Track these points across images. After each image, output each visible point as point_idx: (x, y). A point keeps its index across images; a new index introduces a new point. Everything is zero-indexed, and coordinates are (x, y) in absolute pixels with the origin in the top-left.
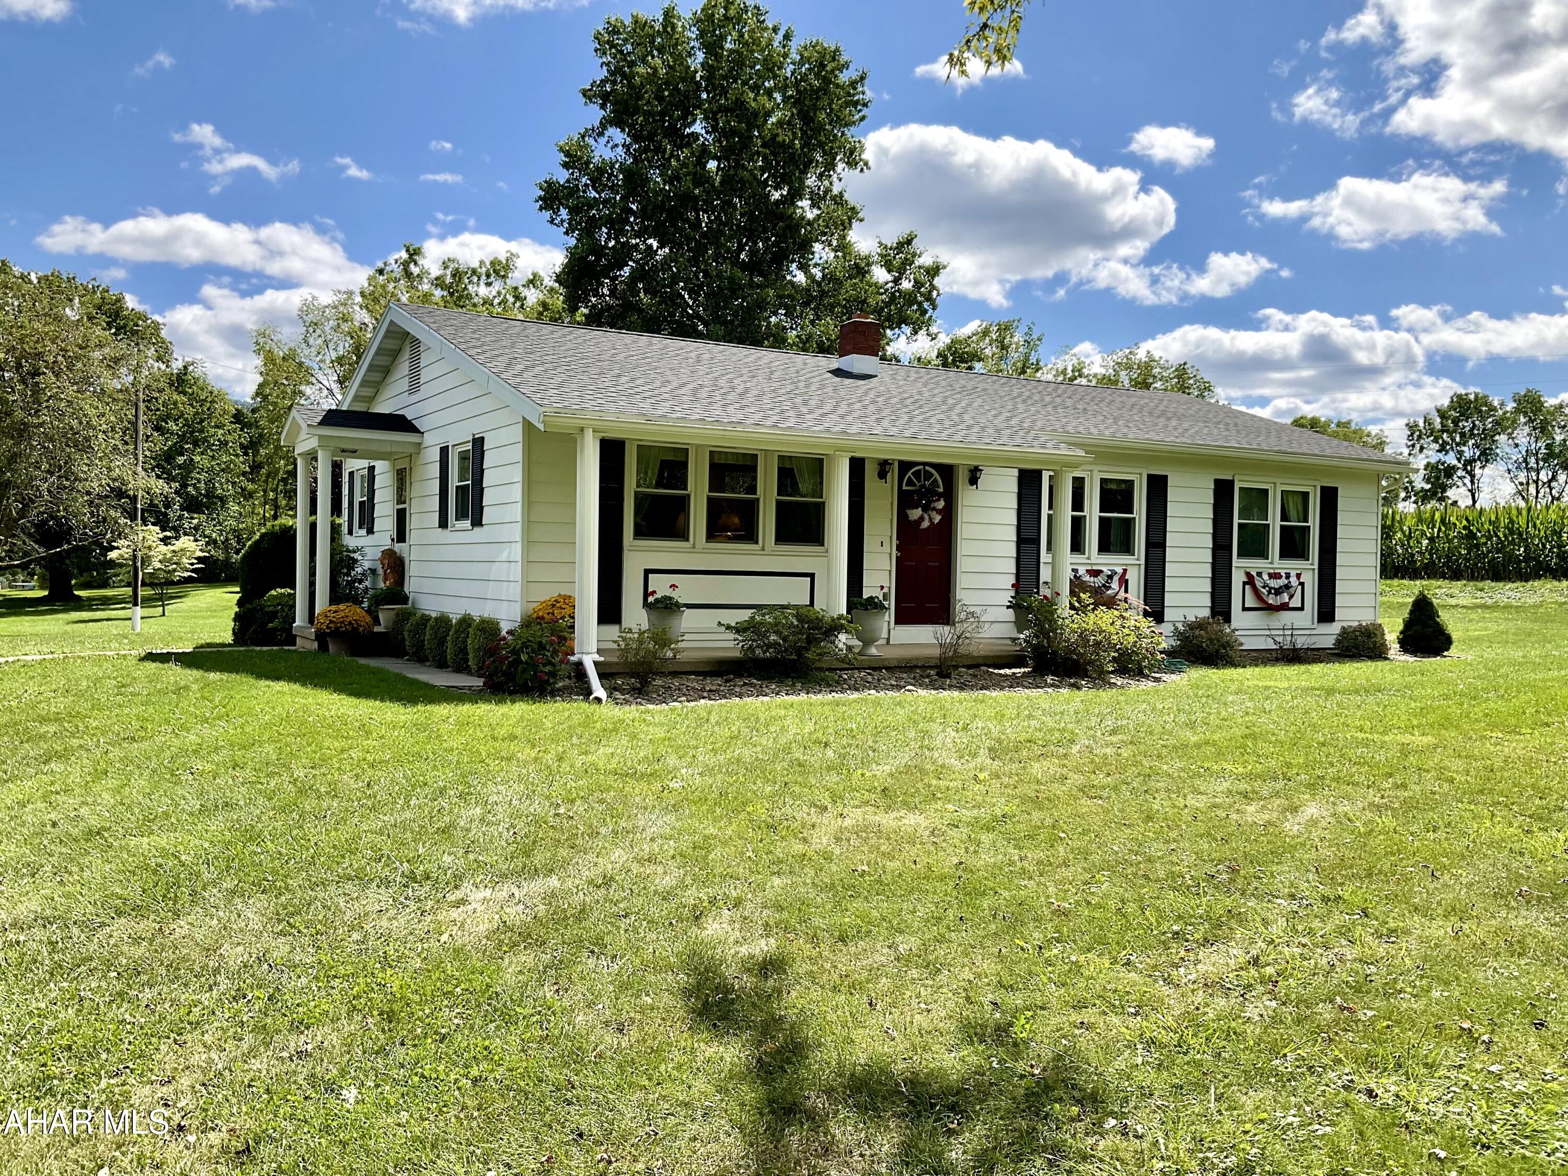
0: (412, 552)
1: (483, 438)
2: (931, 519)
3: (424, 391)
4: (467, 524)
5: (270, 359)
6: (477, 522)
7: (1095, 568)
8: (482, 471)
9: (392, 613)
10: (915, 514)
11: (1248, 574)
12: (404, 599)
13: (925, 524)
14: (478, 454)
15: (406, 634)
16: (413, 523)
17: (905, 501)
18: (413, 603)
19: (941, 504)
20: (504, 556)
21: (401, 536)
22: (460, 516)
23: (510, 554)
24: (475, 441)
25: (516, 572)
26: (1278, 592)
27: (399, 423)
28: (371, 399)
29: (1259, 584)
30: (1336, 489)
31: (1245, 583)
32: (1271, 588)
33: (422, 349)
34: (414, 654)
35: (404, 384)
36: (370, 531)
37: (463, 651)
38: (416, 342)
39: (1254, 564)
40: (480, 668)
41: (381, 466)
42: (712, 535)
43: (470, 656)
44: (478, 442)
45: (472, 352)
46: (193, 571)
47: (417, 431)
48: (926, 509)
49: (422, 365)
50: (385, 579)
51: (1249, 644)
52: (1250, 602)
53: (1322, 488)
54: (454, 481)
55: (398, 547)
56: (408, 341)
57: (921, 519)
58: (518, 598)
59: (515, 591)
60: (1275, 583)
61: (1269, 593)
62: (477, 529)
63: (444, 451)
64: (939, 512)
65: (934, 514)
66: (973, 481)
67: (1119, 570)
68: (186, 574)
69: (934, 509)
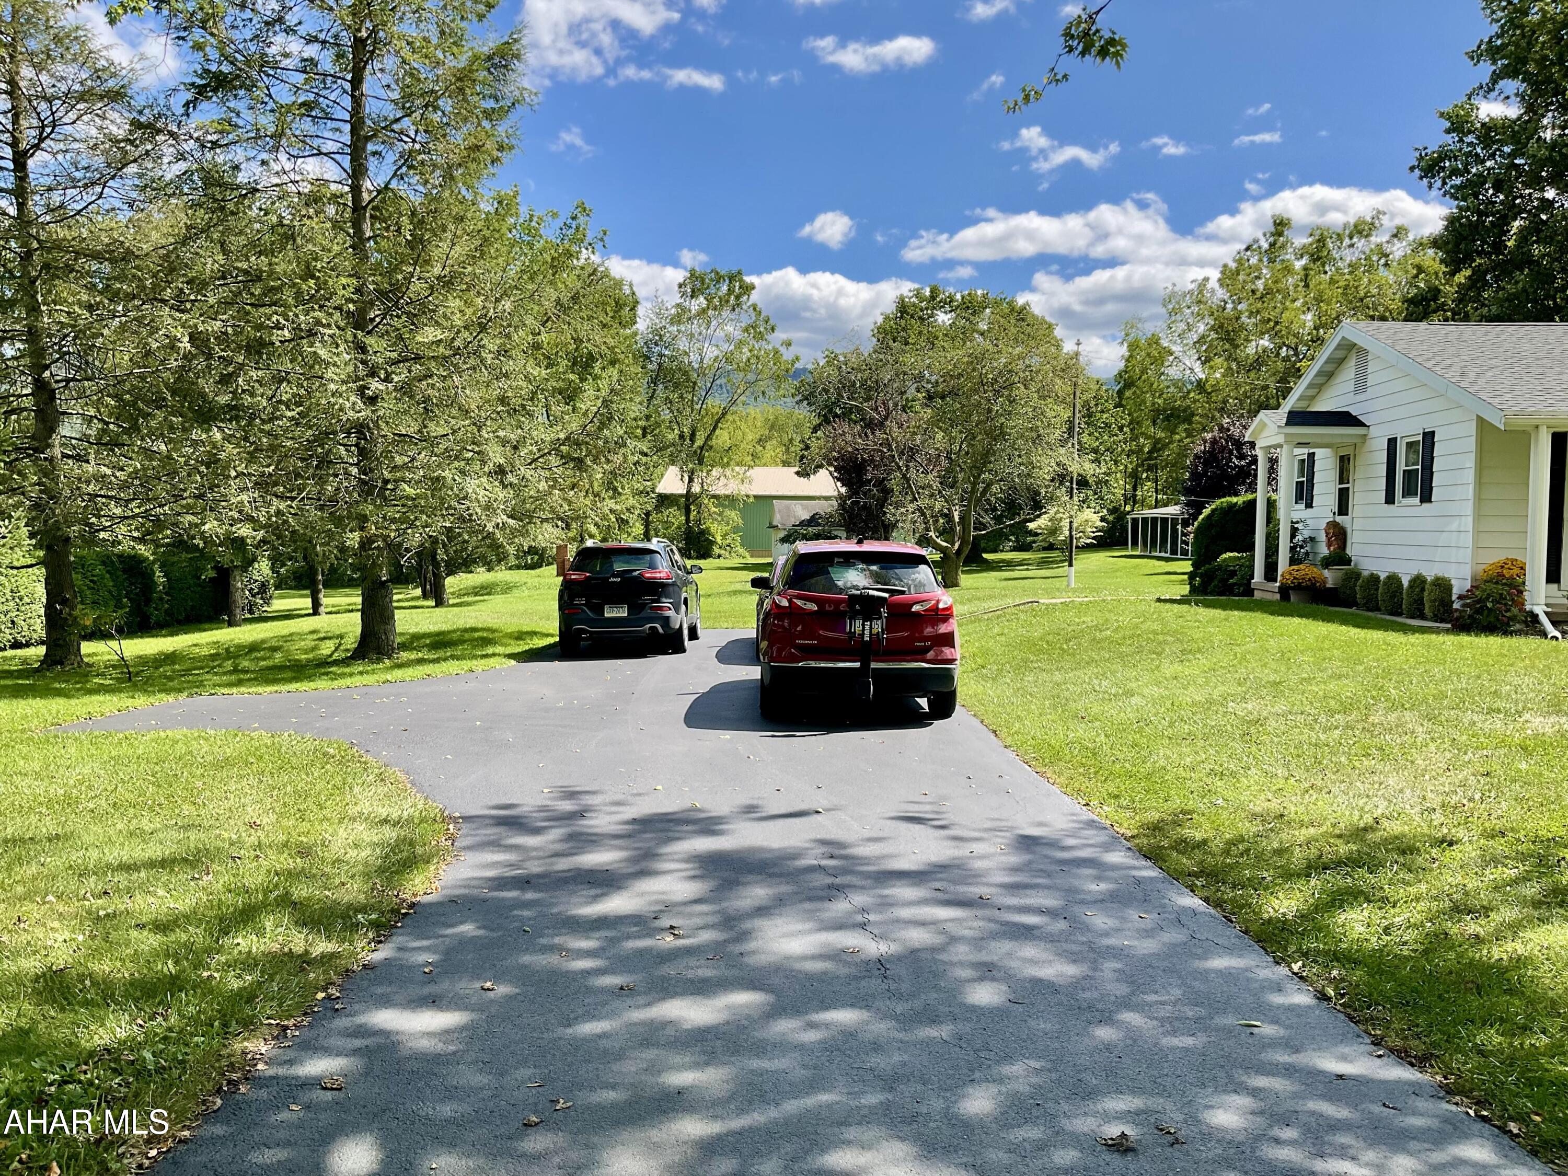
0: (1353, 523)
1: (1433, 433)
3: (1370, 393)
4: (1416, 500)
5: (1133, 347)
6: (1426, 498)
8: (1432, 458)
9: (1340, 574)
12: (1348, 561)
14: (1429, 443)
15: (1357, 588)
16: (1355, 500)
18: (1356, 565)
20: (1454, 526)
21: (1343, 509)
22: (1408, 492)
23: (1460, 525)
24: (1425, 434)
25: (1468, 539)
27: (1345, 419)
28: (1313, 398)
33: (1369, 358)
34: (1364, 605)
35: (1351, 386)
36: (1309, 505)
37: (1420, 602)
38: (1362, 352)
40: (1435, 615)
41: (1320, 453)
43: (1427, 606)
44: (1429, 437)
45: (1429, 364)
46: (1094, 538)
47: (1362, 424)
49: (1369, 371)
50: (1329, 546)
54: (1401, 466)
55: (1339, 519)
56: (1354, 351)
58: (1468, 560)
59: (1466, 555)
62: (1425, 505)
63: (1392, 443)
68: (1089, 541)
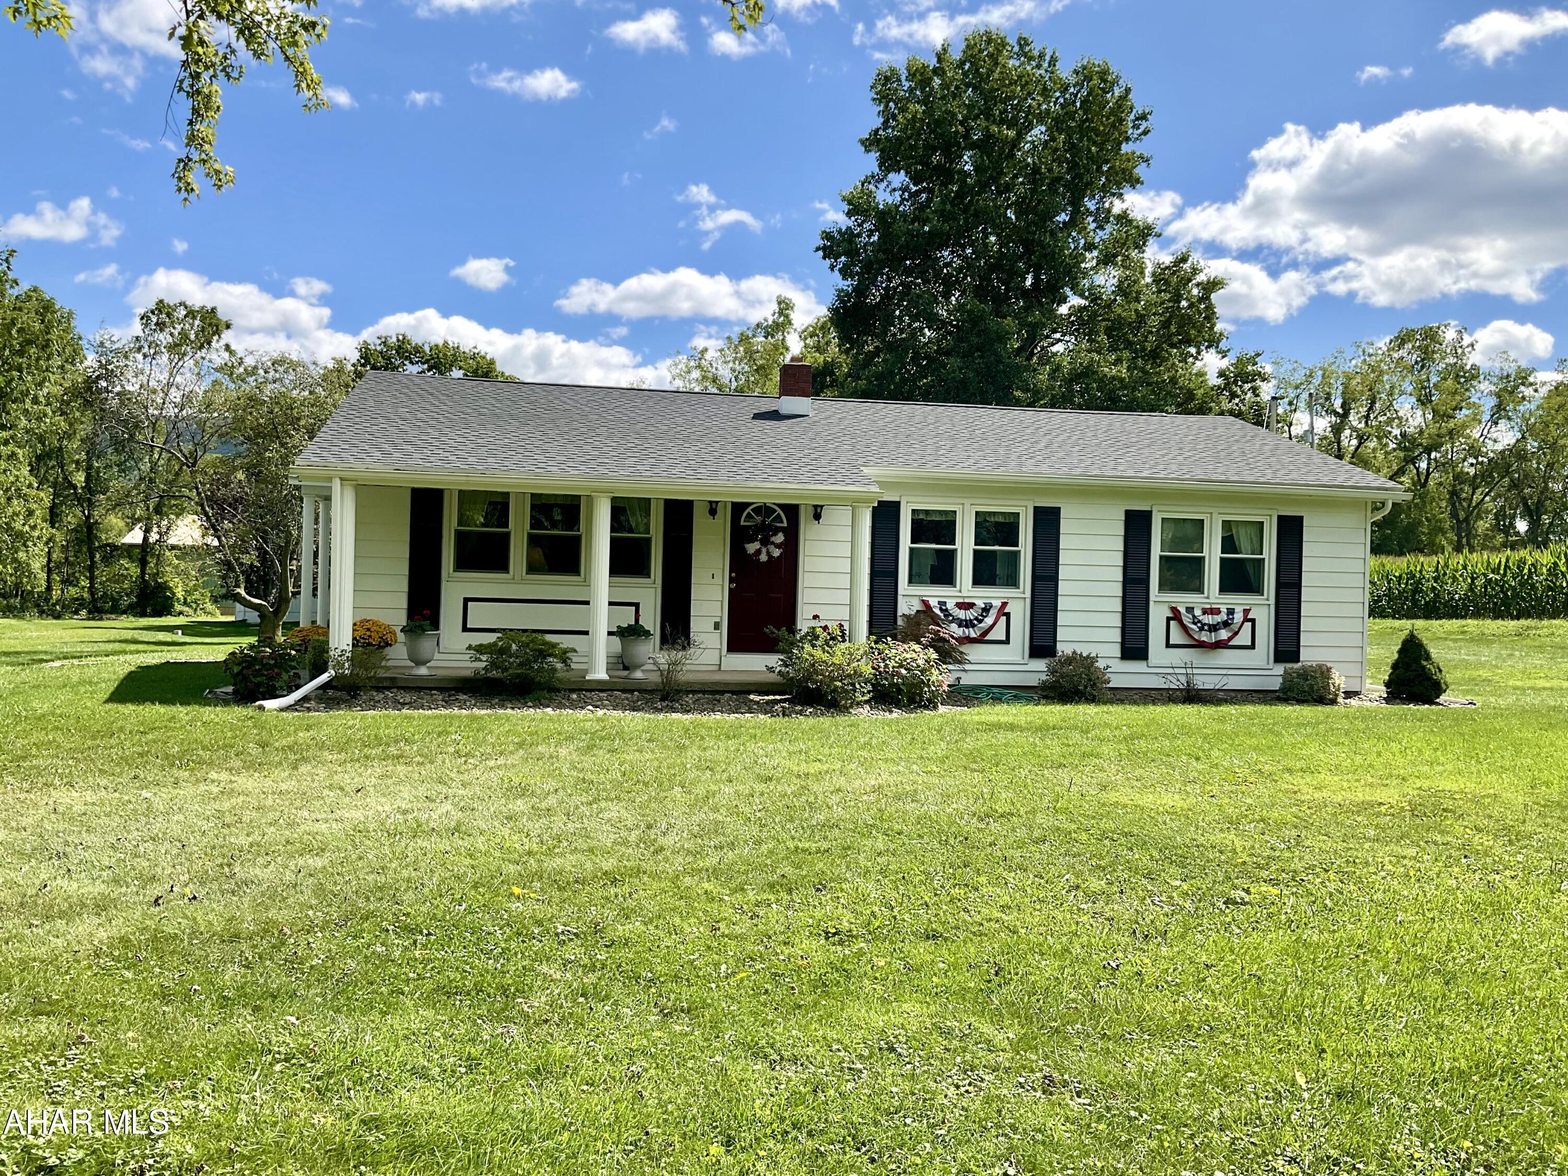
2: (768, 553)
7: (967, 600)
10: (752, 548)
11: (1174, 610)
13: (763, 558)
17: (739, 537)
19: (780, 538)
26: (1214, 628)
29: (1187, 620)
30: (1301, 518)
31: (1169, 619)
32: (1204, 625)
39: (1182, 600)
42: (532, 568)
48: (765, 542)
51: (1116, 682)
52: (1177, 636)
53: (1279, 517)
57: (758, 552)
60: (1208, 619)
61: (1201, 629)
64: (778, 546)
65: (771, 548)
66: (817, 517)
67: (997, 603)
69: (773, 543)
